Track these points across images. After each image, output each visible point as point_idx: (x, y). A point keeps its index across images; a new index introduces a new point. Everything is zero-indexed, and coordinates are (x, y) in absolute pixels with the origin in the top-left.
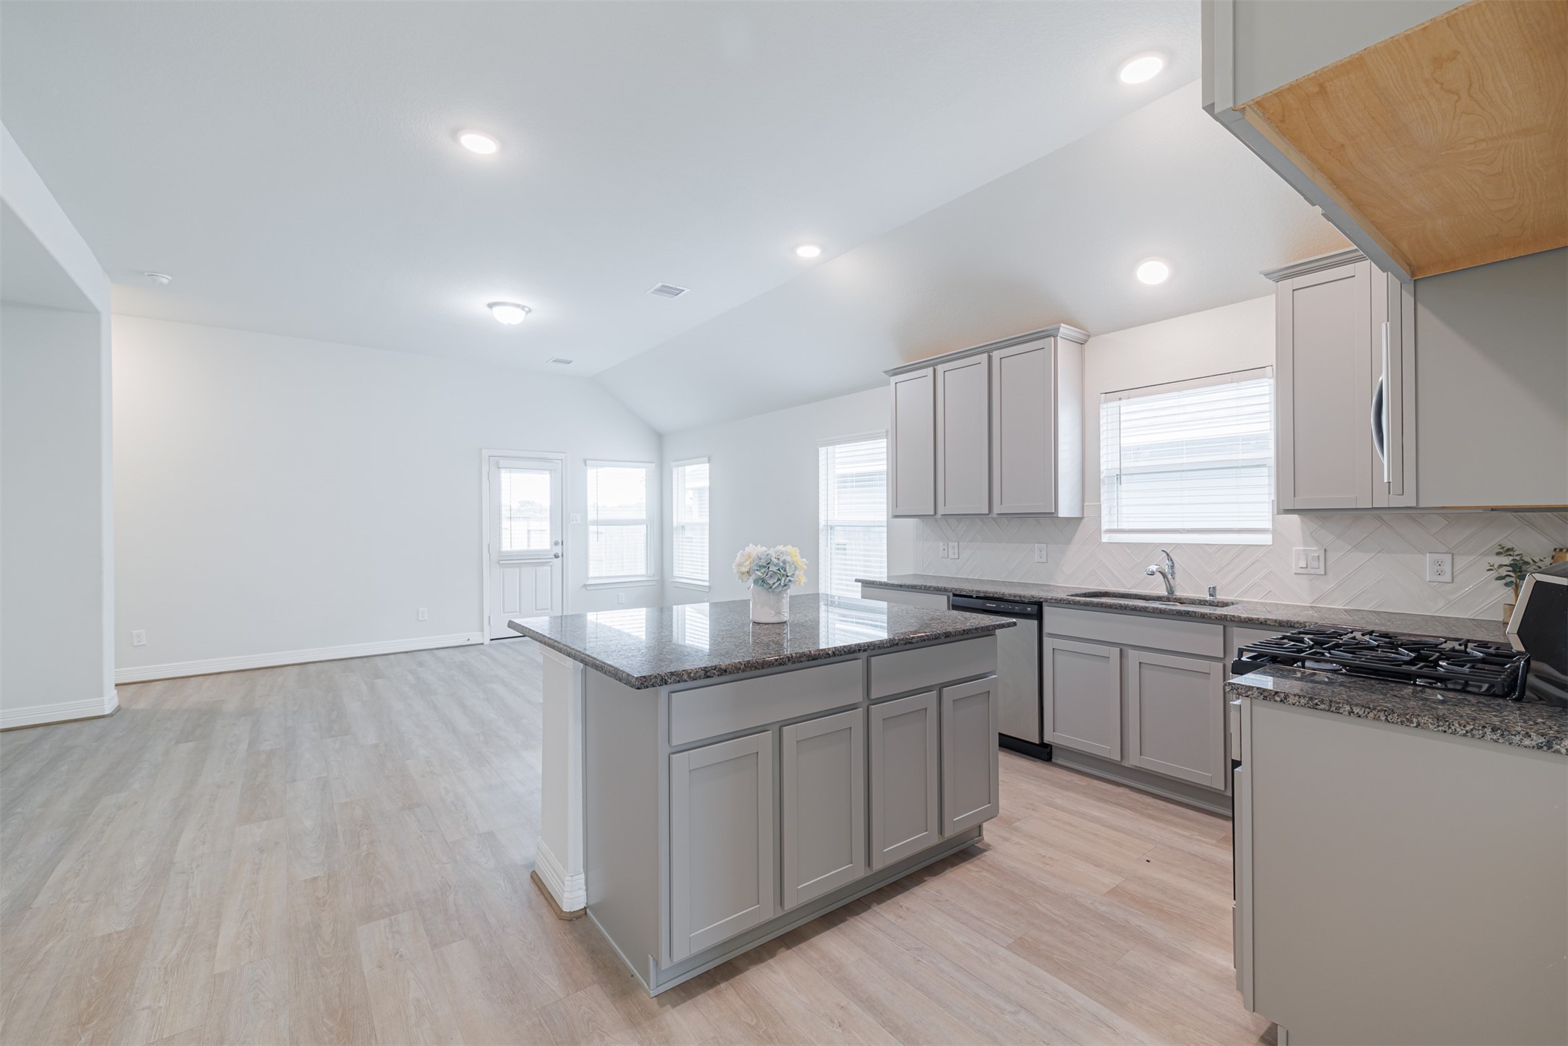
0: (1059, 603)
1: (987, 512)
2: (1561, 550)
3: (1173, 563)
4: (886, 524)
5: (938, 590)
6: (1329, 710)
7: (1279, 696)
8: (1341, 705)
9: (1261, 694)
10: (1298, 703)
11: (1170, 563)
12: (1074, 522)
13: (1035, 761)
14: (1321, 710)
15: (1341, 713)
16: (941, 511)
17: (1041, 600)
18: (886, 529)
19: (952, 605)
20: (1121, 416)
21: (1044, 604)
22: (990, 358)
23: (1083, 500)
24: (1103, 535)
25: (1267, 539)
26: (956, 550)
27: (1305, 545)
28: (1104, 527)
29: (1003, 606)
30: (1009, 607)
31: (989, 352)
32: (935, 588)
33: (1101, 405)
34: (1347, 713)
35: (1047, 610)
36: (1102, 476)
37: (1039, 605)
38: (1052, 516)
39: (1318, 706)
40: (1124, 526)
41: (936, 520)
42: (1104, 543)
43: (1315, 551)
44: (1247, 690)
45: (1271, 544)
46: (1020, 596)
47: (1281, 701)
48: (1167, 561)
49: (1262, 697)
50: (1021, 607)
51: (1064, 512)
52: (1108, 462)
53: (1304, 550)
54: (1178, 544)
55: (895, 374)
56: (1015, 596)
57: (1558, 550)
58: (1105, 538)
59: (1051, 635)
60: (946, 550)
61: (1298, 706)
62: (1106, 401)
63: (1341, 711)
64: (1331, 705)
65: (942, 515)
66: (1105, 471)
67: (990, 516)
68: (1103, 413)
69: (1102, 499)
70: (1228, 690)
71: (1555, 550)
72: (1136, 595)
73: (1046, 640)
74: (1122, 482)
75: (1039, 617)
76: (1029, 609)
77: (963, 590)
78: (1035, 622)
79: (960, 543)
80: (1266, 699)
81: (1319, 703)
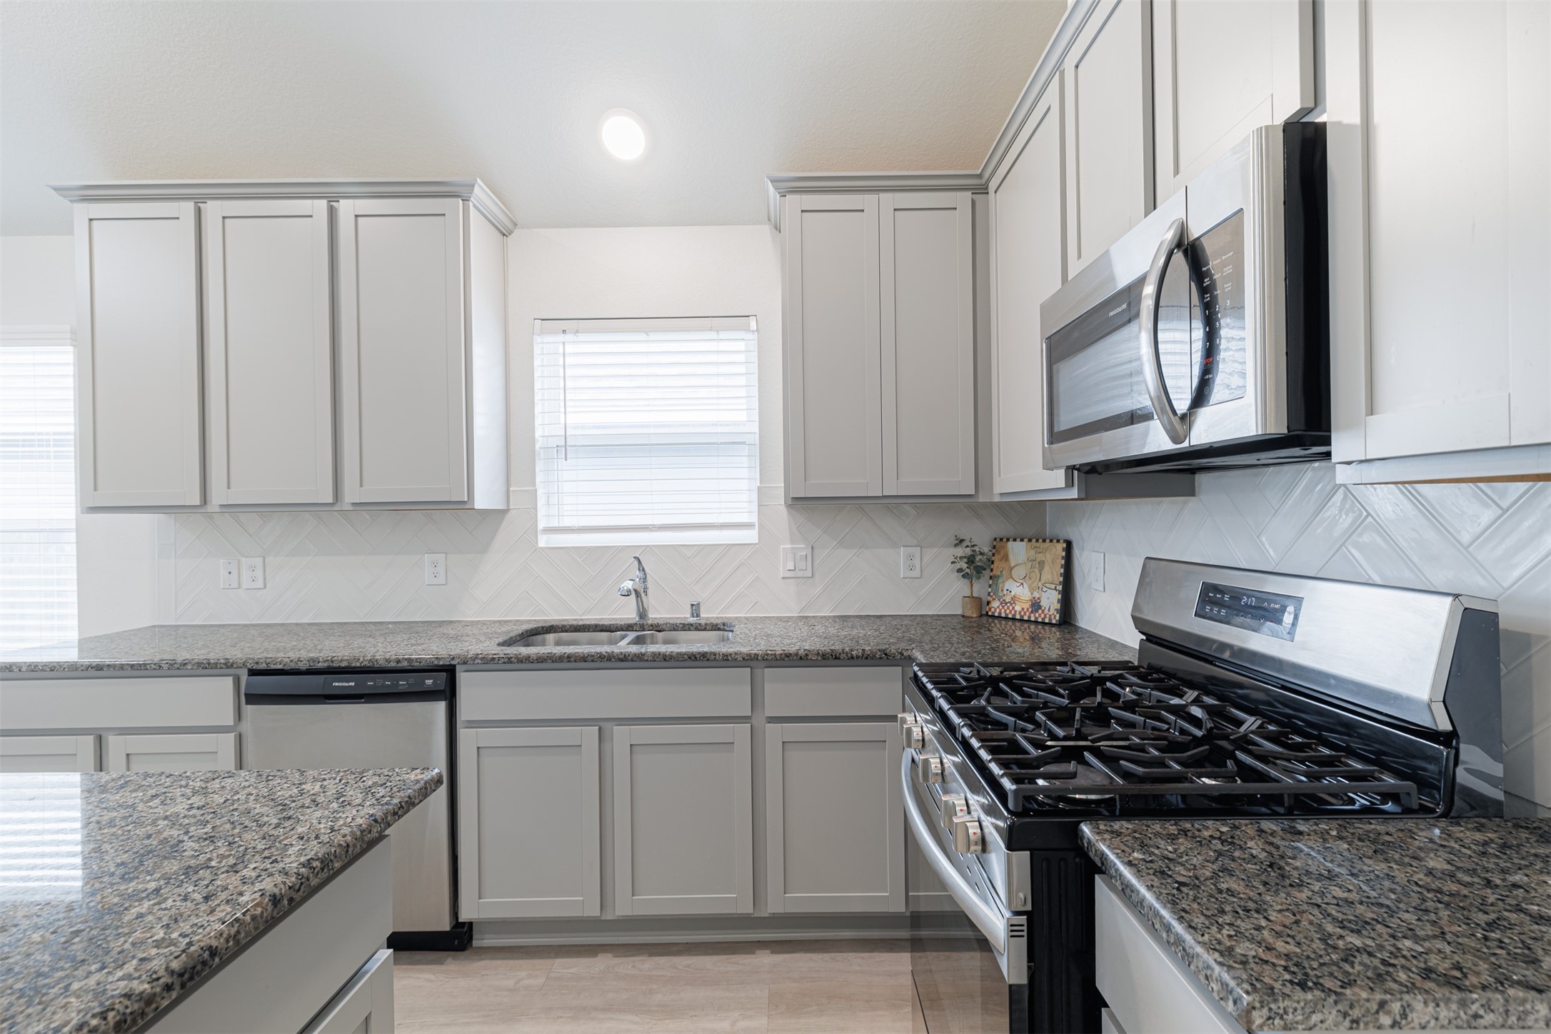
0: (487, 663)
1: (330, 500)
2: (1001, 540)
3: (645, 574)
4: (74, 526)
5: (207, 668)
6: (1503, 1026)
7: (1388, 1013)
8: (1528, 1006)
9: (1345, 1015)
10: (1433, 1022)
11: (641, 575)
12: (496, 516)
13: (440, 962)
14: (1485, 1028)
15: (1530, 1028)
16: (218, 496)
17: (453, 663)
18: (74, 535)
19: (246, 695)
20: (567, 359)
21: (458, 668)
22: (332, 213)
23: (508, 483)
24: (539, 536)
25: (751, 536)
26: (259, 573)
27: (792, 542)
28: (542, 524)
29: (371, 683)
30: (387, 683)
31: (332, 199)
32: (199, 664)
33: (535, 337)
34: (1542, 1024)
35: (463, 678)
36: (537, 447)
37: (449, 672)
38: (462, 507)
39: (1482, 1022)
40: (567, 522)
41: (210, 516)
42: (541, 548)
43: (803, 548)
44: (1307, 1010)
45: (757, 542)
46: (409, 660)
47: (1395, 1024)
48: (638, 573)
49: (1347, 1023)
50: (411, 681)
51: (480, 503)
52: (545, 427)
53: (792, 548)
54: (648, 546)
55: (85, 199)
56: (398, 661)
57: (998, 540)
58: (543, 541)
59: (472, 724)
60: (235, 572)
61: (1433, 1028)
62: (543, 332)
63: (1530, 1020)
64: (1507, 1011)
65: (222, 506)
66: (541, 439)
67: (336, 508)
68: (537, 350)
69: (538, 480)
70: (1258, 1021)
71: (995, 539)
72: (596, 626)
73: (463, 734)
74: (568, 456)
75: (449, 693)
76: (429, 682)
77: (274, 661)
78: (440, 707)
79: (268, 560)
80: (1357, 1028)
81: (1481, 1012)
